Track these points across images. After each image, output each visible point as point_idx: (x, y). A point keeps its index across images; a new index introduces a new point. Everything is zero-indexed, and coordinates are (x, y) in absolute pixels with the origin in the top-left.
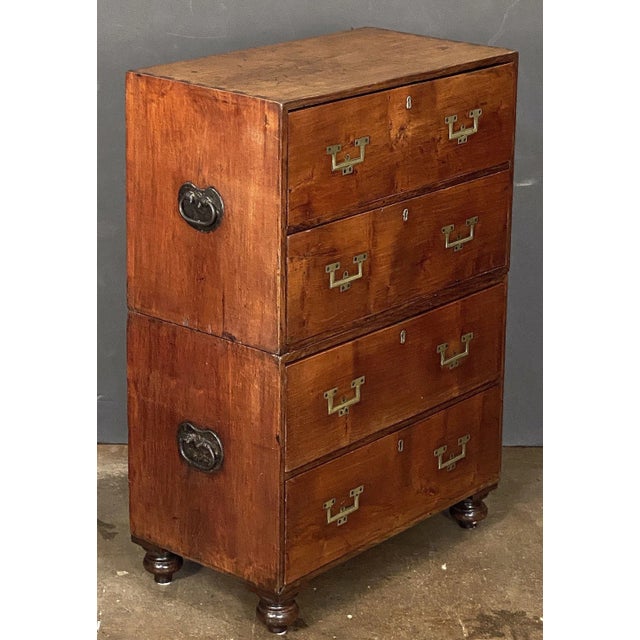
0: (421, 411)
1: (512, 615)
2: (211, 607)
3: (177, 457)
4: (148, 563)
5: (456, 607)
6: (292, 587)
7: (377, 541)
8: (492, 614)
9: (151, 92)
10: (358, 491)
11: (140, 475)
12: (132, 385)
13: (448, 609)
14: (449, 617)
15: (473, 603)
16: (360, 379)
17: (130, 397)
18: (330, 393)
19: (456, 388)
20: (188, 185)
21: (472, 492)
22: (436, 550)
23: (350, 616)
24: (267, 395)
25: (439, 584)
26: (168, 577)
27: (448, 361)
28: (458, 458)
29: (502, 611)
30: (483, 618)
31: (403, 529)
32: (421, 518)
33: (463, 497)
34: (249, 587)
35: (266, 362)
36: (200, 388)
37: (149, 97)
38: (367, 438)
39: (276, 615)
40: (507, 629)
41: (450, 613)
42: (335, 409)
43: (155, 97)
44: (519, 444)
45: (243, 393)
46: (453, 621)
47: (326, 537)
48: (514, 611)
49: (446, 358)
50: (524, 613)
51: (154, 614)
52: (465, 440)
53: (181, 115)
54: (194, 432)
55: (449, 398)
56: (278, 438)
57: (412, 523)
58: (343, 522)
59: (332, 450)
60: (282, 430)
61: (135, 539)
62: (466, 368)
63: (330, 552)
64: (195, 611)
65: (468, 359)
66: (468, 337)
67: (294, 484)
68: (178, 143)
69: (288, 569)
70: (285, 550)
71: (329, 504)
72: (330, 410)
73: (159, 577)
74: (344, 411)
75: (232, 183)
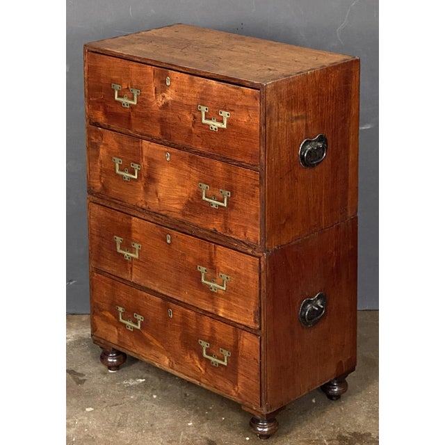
0: (186, 302)
1: (362, 435)
2: (151, 433)
5: (322, 430)
8: (347, 435)
10: (140, 318)
13: (316, 431)
14: (317, 438)
15: (334, 427)
16: (138, 245)
18: (118, 239)
23: (248, 439)
28: (220, 362)
29: (355, 432)
30: (341, 438)
38: (146, 288)
41: (318, 435)
42: (121, 251)
44: (367, 308)
48: (363, 433)
49: (206, 279)
50: (370, 434)
51: (111, 439)
52: (226, 353)
58: (130, 329)
59: (121, 276)
66: (225, 277)
71: (120, 309)
72: (118, 249)
74: (128, 257)
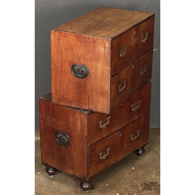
0: (126, 124)
1: (154, 183)
3: (55, 141)
4: (47, 170)
5: (138, 181)
6: (90, 178)
7: (114, 163)
8: (148, 183)
9: (61, 36)
10: (109, 149)
11: (44, 145)
12: (41, 120)
13: (135, 181)
15: (142, 180)
16: (109, 117)
17: (40, 123)
18: (101, 122)
19: (136, 116)
20: (75, 65)
21: (141, 146)
22: (131, 163)
23: (107, 185)
24: (82, 124)
25: (132, 173)
26: (53, 174)
27: (134, 109)
28: (137, 136)
29: (151, 182)
30: (146, 184)
31: (121, 158)
32: (126, 155)
33: (139, 147)
34: (78, 178)
35: (82, 114)
36: (62, 121)
37: (60, 37)
38: (111, 133)
39: (86, 186)
40: (153, 188)
41: (136, 183)
42: (102, 126)
43: (62, 38)
45: (75, 123)
46: (137, 185)
47: (100, 163)
49: (134, 108)
51: (49, 186)
52: (139, 131)
53: (72, 43)
54: (60, 134)
55: (134, 120)
56: (86, 136)
57: (124, 157)
58: (105, 158)
59: (101, 138)
60: (87, 134)
61: (43, 164)
62: (139, 111)
63: (101, 167)
64: (61, 184)
65: (140, 107)
66: (140, 101)
67: (91, 149)
68: (71, 52)
69: (89, 173)
70: (88, 168)
71: (101, 154)
72: (101, 127)
73: (50, 174)
74: (104, 127)
75: (92, 63)
